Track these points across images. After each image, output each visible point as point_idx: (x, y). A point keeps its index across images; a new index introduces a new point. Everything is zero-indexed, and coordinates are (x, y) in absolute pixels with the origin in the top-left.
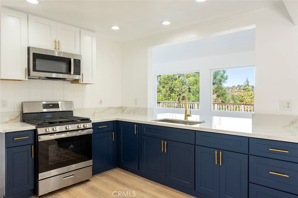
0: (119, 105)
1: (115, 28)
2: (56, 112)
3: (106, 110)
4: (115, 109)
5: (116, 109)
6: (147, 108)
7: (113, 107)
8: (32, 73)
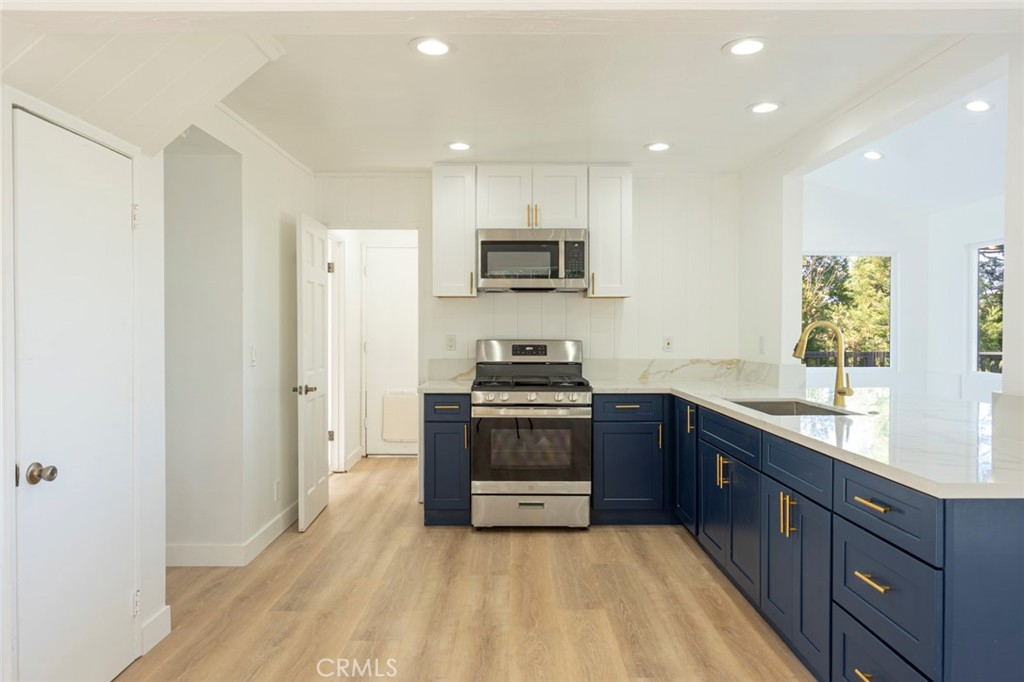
0: (735, 356)
1: (659, 147)
2: (544, 363)
3: (683, 366)
4: (713, 364)
5: (717, 366)
6: (777, 366)
7: (708, 361)
8: (482, 282)
